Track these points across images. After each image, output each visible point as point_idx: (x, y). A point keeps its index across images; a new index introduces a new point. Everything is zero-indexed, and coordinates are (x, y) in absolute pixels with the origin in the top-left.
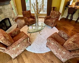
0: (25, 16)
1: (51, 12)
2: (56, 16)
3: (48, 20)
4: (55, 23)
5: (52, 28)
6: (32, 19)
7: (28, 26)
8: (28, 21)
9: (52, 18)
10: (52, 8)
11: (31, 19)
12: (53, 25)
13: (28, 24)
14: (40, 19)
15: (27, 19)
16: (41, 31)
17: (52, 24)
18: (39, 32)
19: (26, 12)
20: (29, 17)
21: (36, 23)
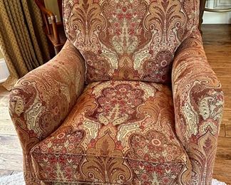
9: (127, 74)
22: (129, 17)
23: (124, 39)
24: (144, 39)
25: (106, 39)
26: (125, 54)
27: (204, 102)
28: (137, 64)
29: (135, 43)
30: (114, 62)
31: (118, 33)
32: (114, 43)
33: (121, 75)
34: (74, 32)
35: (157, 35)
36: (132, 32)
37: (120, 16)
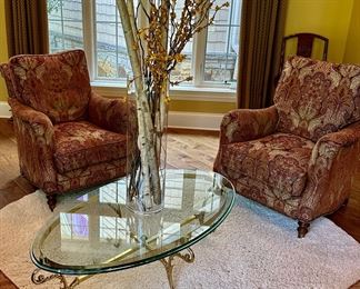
0: (28, 105)
1: (287, 69)
2: (338, 104)
3: (258, 145)
4: (331, 173)
5: (303, 230)
6: (97, 134)
7: (53, 202)
8: (52, 150)
9: (302, 132)
10: (285, 39)
11: (86, 135)
12: (310, 201)
13: (49, 175)
14: (177, 139)
15: (45, 125)
16: (188, 259)
17: (307, 181)
18: (169, 268)
19: (40, 62)
20: (71, 112)
21: (138, 162)
22: (316, 96)
23: (308, 110)
24: (320, 113)
25: (296, 107)
26: (305, 119)
27: (323, 146)
28: (311, 128)
29: (314, 114)
30: (296, 122)
31: (305, 104)
32: (301, 111)
33: (299, 132)
34: (278, 98)
35: (329, 112)
36: (314, 106)
37: (310, 95)
